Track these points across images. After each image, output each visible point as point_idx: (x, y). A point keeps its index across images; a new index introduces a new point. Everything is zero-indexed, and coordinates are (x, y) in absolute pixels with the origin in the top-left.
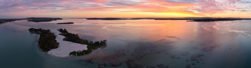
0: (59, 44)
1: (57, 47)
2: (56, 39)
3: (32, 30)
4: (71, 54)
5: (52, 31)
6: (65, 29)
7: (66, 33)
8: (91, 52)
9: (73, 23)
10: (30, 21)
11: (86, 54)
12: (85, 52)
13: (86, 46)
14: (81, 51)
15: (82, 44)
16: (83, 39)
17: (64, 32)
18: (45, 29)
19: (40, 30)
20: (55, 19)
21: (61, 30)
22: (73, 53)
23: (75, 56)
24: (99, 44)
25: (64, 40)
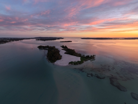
0: (62, 56)
1: (60, 59)
2: (60, 53)
3: (40, 47)
4: (70, 63)
5: (57, 47)
6: (66, 46)
7: (66, 49)
8: (83, 62)
9: (71, 41)
10: (38, 40)
11: (79, 64)
12: (79, 63)
13: (80, 58)
14: (76, 61)
15: (77, 56)
16: (78, 53)
17: (65, 48)
18: (51, 46)
19: (48, 47)
20: (59, 38)
21: (63, 47)
22: (71, 63)
23: (72, 65)
24: (89, 57)
25: (65, 53)
